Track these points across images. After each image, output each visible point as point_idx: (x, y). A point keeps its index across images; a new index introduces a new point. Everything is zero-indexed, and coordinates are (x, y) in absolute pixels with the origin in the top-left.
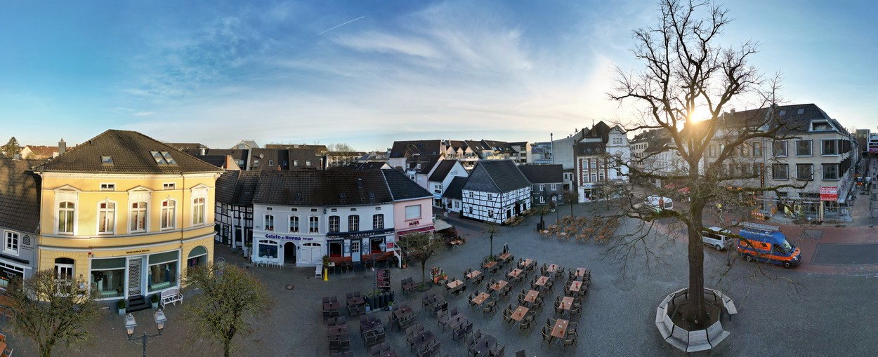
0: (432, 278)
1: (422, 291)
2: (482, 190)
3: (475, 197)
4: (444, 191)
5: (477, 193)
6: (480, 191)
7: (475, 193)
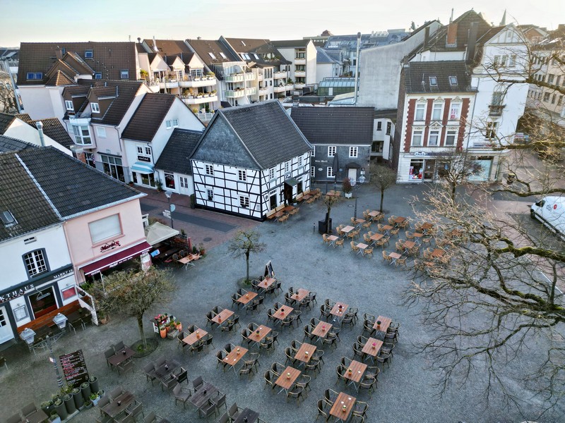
0: (156, 330)
1: (143, 356)
2: (228, 164)
3: (216, 174)
4: (156, 158)
5: (220, 168)
6: (224, 164)
7: (215, 167)
